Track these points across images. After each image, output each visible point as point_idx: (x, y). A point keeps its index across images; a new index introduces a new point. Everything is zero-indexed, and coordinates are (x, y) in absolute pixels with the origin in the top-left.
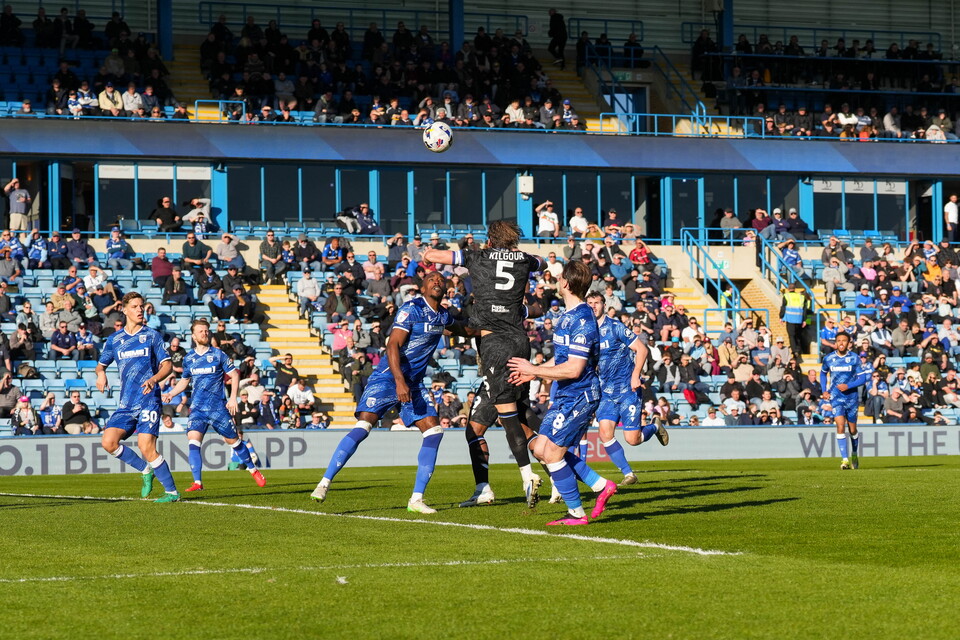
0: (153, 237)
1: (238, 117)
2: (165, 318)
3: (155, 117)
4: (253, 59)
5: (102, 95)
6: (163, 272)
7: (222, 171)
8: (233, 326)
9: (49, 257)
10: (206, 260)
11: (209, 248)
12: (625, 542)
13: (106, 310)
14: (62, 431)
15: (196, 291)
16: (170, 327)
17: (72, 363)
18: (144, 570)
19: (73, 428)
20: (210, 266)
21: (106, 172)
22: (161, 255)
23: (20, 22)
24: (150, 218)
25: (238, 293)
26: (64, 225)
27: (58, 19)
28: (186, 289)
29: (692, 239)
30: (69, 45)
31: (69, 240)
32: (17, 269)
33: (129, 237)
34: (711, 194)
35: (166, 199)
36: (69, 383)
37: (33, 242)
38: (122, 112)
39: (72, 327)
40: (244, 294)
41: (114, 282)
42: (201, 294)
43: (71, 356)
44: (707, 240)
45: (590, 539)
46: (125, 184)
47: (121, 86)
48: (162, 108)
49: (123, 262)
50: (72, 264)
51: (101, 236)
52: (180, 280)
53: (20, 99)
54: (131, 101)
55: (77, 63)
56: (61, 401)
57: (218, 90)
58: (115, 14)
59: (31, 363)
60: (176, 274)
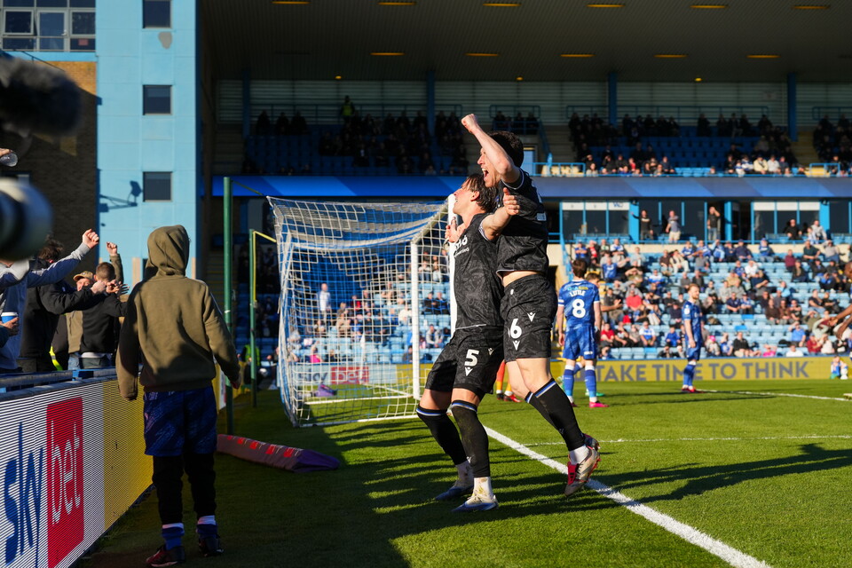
0: (786, 243)
1: (835, 173)
2: (792, 290)
3: (787, 174)
4: (844, 139)
5: (756, 163)
6: (791, 264)
7: (826, 205)
8: (833, 294)
9: (726, 256)
10: (817, 256)
11: (818, 250)
13: (758, 286)
14: (733, 355)
15: (810, 275)
16: (795, 295)
17: (739, 316)
18: (781, 435)
19: (740, 353)
20: (819, 260)
21: (758, 206)
22: (790, 254)
23: (709, 123)
24: (784, 232)
25: (835, 275)
26: (735, 237)
27: (730, 120)
28: (805, 273)
30: (737, 135)
31: (736, 246)
32: (707, 263)
33: (771, 243)
35: (793, 221)
36: (737, 328)
37: (716, 247)
38: (768, 172)
39: (739, 296)
40: (839, 276)
41: (763, 270)
42: (814, 276)
43: (738, 312)
46: (769, 214)
47: (766, 157)
48: (790, 169)
49: (768, 258)
50: (738, 259)
51: (756, 243)
52: (801, 267)
53: (709, 166)
54: (772, 165)
55: (741, 145)
56: (732, 338)
57: (824, 157)
58: (764, 116)
59: (715, 316)
60: (798, 265)
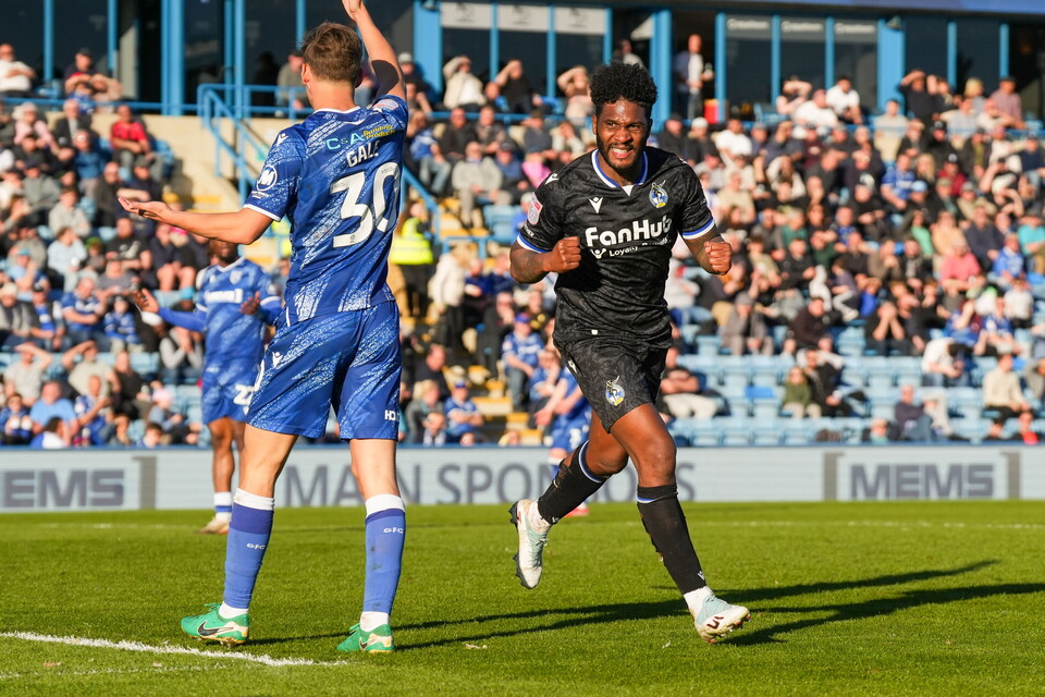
12: (124, 644)
29: (219, 106)
34: (255, 24)
44: (248, 108)
45: (59, 640)
